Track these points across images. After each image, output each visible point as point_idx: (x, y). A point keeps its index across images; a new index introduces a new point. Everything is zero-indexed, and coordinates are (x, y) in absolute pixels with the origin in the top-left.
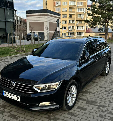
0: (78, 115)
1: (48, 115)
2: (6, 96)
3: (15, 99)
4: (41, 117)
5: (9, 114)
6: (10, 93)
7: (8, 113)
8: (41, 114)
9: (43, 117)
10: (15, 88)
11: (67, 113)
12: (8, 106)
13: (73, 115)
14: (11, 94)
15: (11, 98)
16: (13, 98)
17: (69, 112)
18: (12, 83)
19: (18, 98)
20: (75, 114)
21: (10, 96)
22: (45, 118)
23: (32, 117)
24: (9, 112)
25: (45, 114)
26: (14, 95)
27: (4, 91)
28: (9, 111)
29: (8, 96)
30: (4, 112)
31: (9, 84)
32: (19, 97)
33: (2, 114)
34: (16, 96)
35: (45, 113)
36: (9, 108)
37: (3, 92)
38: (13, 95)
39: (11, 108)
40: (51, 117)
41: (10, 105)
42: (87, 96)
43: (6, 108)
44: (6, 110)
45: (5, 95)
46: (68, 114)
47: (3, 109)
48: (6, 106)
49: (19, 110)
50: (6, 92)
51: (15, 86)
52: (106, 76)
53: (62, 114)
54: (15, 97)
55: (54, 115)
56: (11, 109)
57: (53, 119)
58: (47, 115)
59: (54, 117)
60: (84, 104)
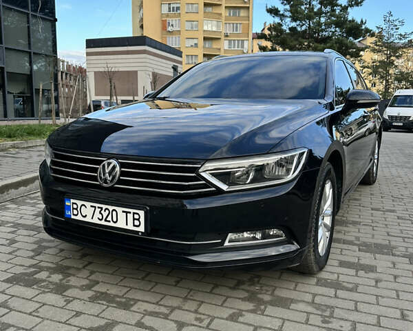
0: (357, 285)
1: (248, 291)
2: (79, 218)
3: (121, 224)
4: (224, 298)
5: (90, 293)
6: (97, 205)
7: (82, 288)
8: (216, 286)
9: (228, 297)
10: (120, 182)
11: (314, 281)
12: (81, 266)
13: (337, 285)
14: (104, 207)
15: (103, 223)
16: (111, 224)
17: (319, 280)
18: (109, 164)
19: (136, 217)
20: (345, 284)
21: (97, 215)
22: (239, 299)
23: (186, 299)
24: (89, 287)
25: (234, 288)
26: (119, 210)
27: (72, 201)
28: (85, 282)
29: (88, 219)
30: (69, 287)
31: (95, 170)
32: (142, 213)
33: (61, 294)
34: (127, 213)
35: (232, 286)
36: (85, 273)
37: (67, 203)
38: (111, 208)
39: (92, 273)
40: (260, 296)
41: (87, 265)
42: (349, 232)
43: (74, 275)
44: (73, 281)
45: (73, 217)
46: (317, 284)
47: (60, 277)
48: (68, 268)
49: (125, 278)
50: (80, 203)
51: (122, 174)
52: (370, 184)
53: (296, 285)
54: (122, 216)
55: (267, 291)
56: (93, 277)
57: (271, 301)
58: (243, 290)
59: (272, 294)
60: (355, 254)
